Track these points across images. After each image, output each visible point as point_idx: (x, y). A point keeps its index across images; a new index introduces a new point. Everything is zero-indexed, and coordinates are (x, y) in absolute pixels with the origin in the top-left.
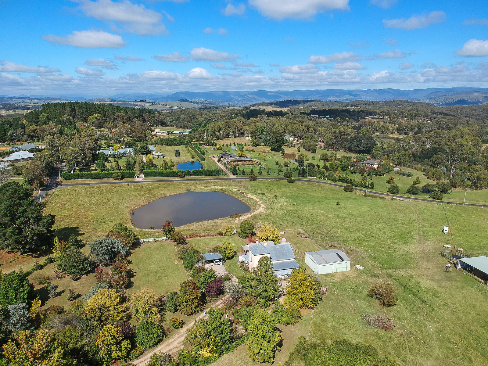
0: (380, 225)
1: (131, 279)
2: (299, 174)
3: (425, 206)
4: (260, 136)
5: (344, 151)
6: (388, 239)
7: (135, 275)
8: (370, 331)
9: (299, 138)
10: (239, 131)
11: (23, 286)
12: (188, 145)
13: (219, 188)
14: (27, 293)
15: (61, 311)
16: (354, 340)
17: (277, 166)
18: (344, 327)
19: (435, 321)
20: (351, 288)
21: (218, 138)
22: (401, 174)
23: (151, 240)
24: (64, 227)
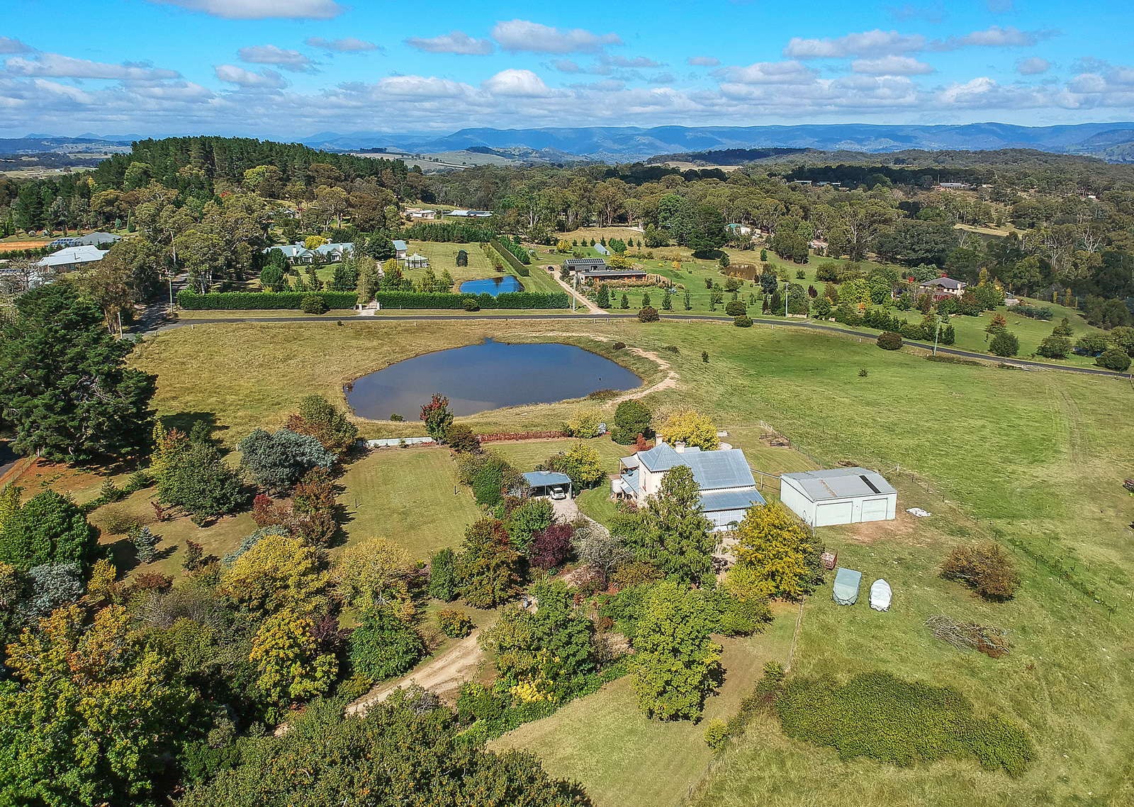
0: (971, 421)
1: (342, 525)
2: (765, 306)
3: (1086, 382)
4: (668, 223)
5: (879, 262)
6: (991, 451)
7: (353, 519)
8: (949, 656)
9: (765, 228)
10: (615, 212)
11: (70, 528)
12: (489, 242)
13: (564, 334)
14: (83, 544)
15: (164, 587)
16: (908, 674)
17: (709, 292)
18: (881, 644)
19: (1116, 637)
20: (899, 559)
21: (562, 227)
22: (1022, 312)
23: (394, 442)
24: (179, 411)
